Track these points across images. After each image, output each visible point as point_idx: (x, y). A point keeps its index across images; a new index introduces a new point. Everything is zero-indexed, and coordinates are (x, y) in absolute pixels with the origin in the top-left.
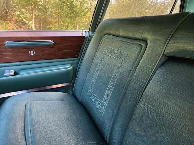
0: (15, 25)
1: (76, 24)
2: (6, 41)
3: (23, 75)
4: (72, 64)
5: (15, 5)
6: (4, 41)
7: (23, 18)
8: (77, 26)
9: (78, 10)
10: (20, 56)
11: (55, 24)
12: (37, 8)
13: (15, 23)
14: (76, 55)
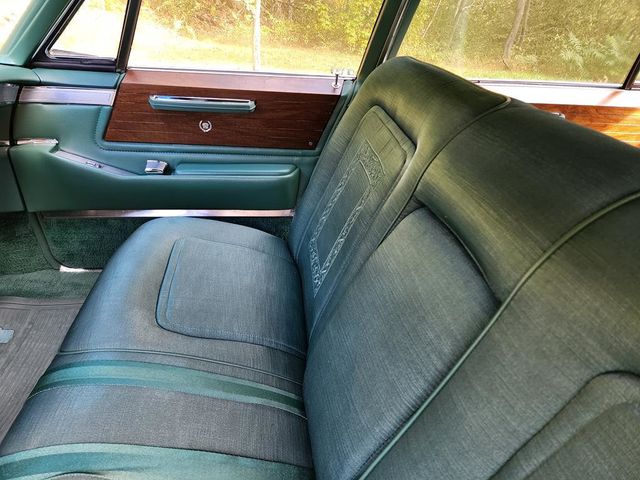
2: (153, 95)
3: (182, 175)
4: (296, 166)
6: (149, 94)
10: (181, 131)
14: (310, 143)
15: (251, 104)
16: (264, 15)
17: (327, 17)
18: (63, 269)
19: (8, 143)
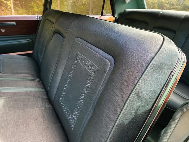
14: (34, 33)
15: (15, 23)
16: (14, 8)
17: (36, 7)
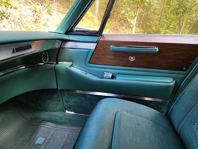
0: (119, 23)
1: (183, 21)
2: (111, 45)
3: (119, 80)
4: (174, 78)
5: (123, 4)
6: (110, 45)
7: (127, 16)
8: (183, 24)
9: (189, 4)
10: (120, 60)
11: (156, 22)
12: (142, 5)
13: (119, 21)
14: (184, 68)
15: (157, 49)
18: (67, 112)
19: (55, 63)
